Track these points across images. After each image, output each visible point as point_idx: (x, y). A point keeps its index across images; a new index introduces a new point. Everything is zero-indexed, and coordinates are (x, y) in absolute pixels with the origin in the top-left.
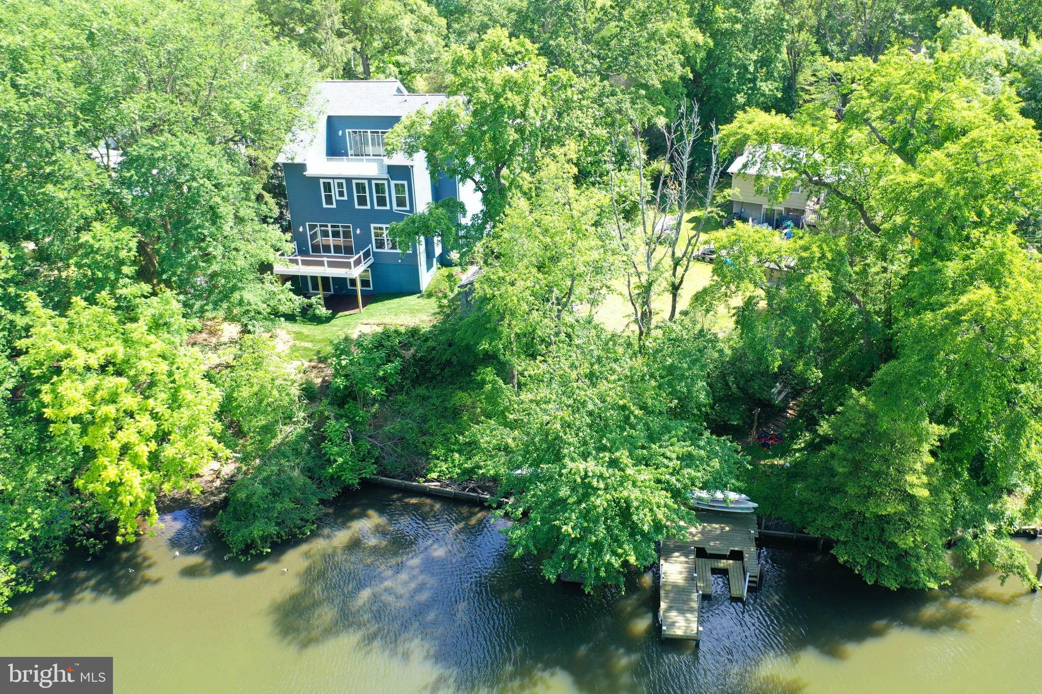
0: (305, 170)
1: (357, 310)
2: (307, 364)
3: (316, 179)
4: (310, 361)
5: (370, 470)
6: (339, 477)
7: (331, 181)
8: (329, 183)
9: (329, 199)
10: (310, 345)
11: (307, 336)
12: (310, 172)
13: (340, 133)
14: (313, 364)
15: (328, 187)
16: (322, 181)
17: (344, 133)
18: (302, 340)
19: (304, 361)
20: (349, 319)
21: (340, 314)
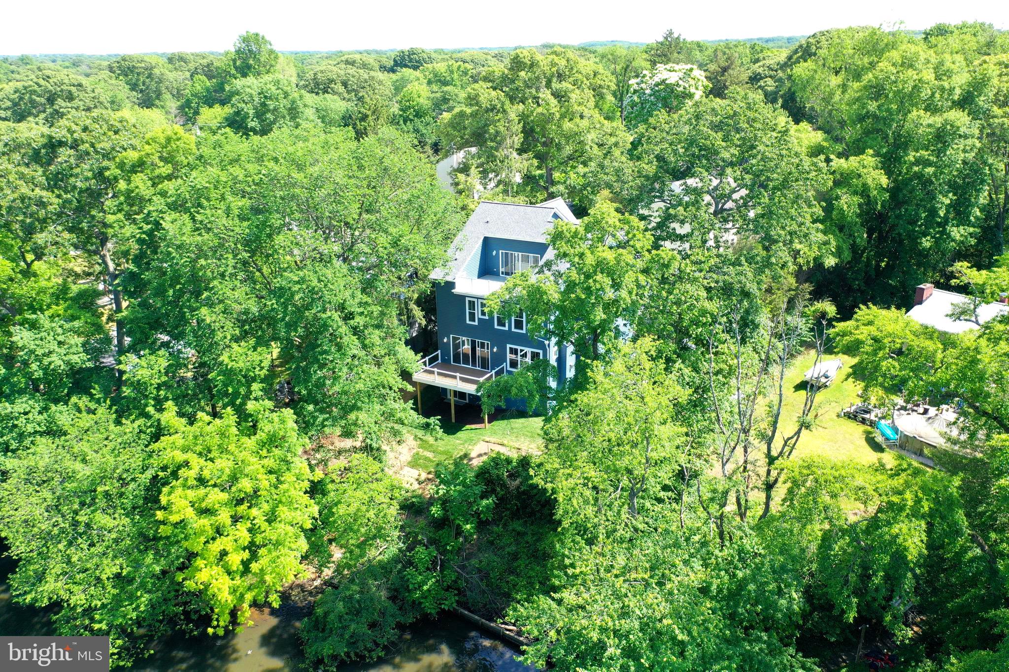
0: (454, 288)
1: (483, 425)
2: (424, 476)
3: (462, 298)
4: (429, 473)
5: (450, 602)
6: (420, 603)
7: (475, 300)
8: (474, 302)
9: (472, 318)
10: (430, 455)
11: (431, 446)
12: (458, 290)
13: (494, 253)
14: (430, 476)
15: (472, 305)
16: (467, 299)
17: (498, 254)
18: (425, 449)
19: (421, 472)
20: (472, 434)
21: (468, 427)
